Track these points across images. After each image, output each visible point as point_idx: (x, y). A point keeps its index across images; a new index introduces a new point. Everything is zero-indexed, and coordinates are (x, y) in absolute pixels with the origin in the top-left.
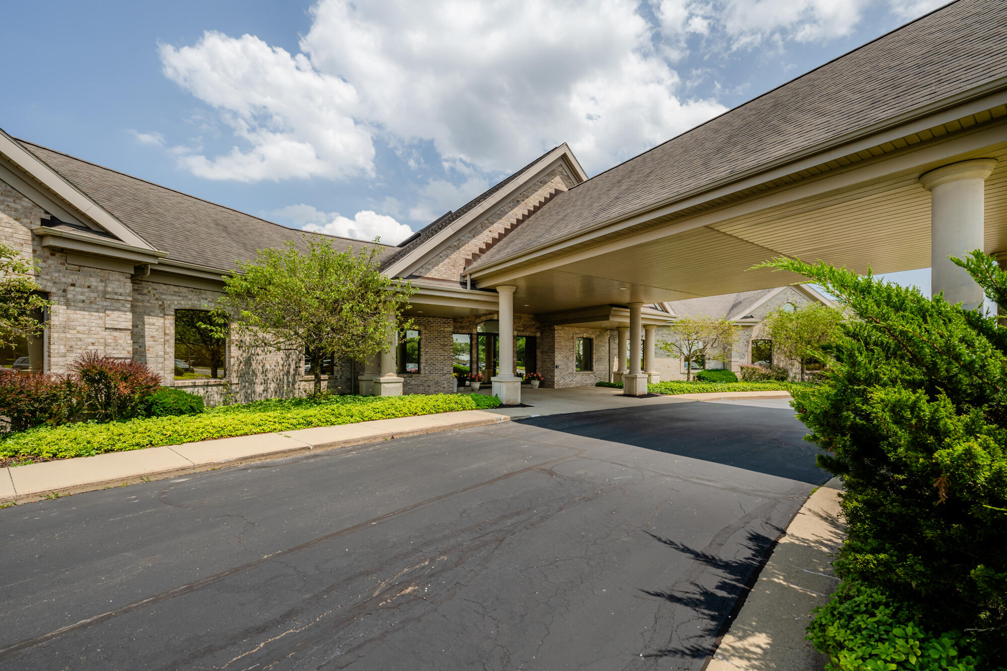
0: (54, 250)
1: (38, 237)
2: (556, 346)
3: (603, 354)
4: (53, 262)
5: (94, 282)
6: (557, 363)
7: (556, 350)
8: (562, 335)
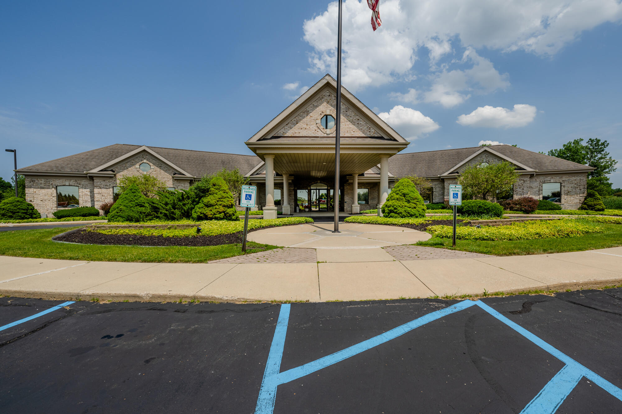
0: (176, 179)
1: (173, 177)
2: (345, 193)
3: (375, 196)
4: (176, 182)
5: (182, 185)
6: (345, 201)
7: (345, 195)
8: (349, 188)
